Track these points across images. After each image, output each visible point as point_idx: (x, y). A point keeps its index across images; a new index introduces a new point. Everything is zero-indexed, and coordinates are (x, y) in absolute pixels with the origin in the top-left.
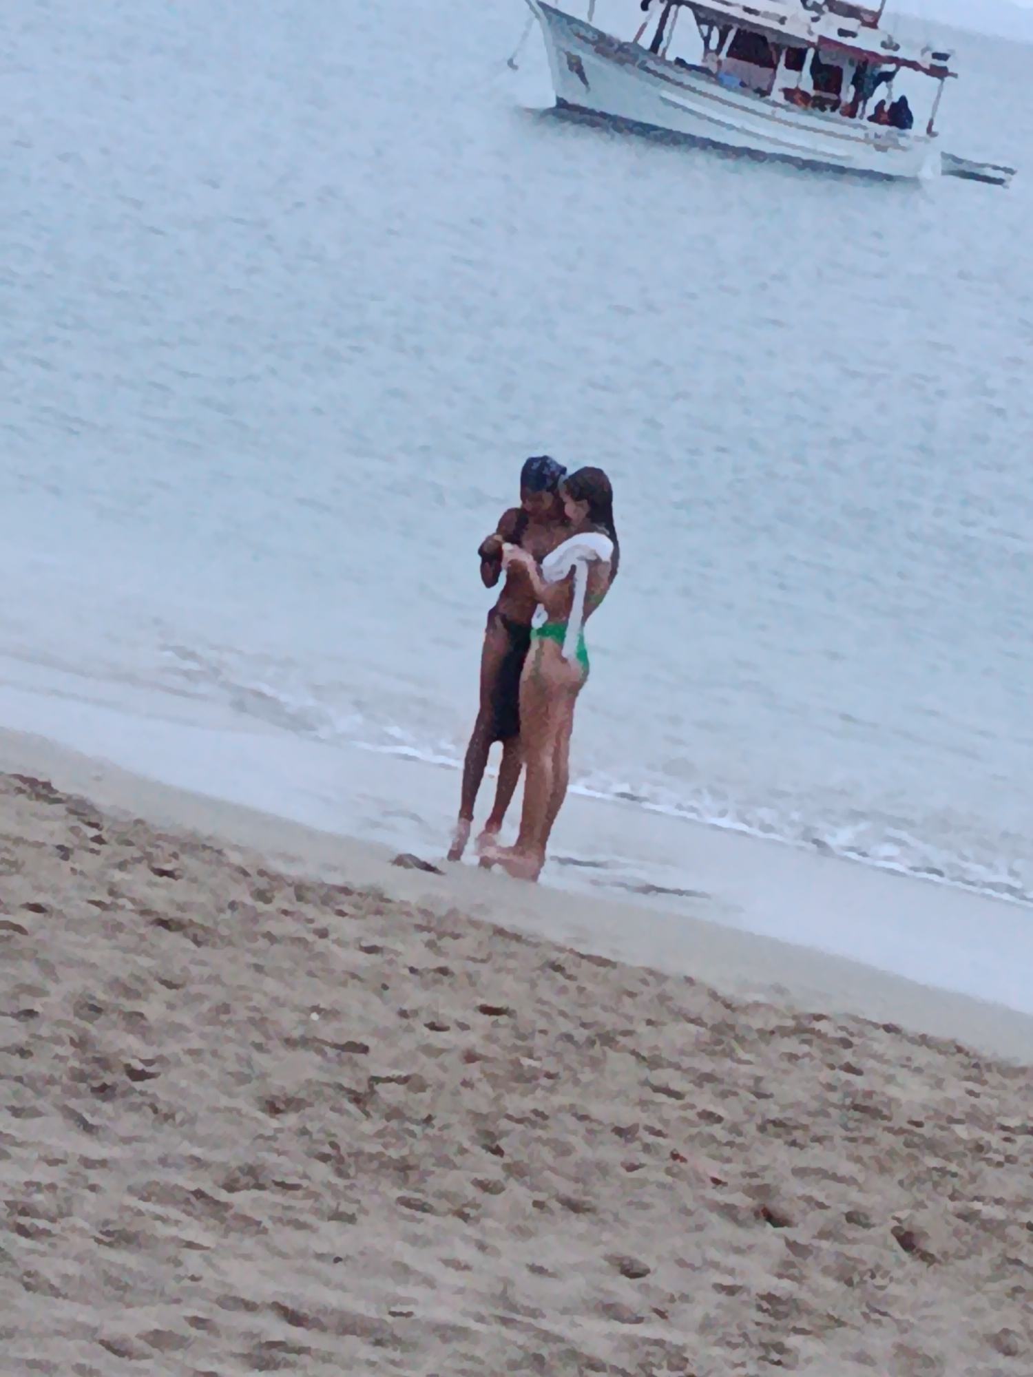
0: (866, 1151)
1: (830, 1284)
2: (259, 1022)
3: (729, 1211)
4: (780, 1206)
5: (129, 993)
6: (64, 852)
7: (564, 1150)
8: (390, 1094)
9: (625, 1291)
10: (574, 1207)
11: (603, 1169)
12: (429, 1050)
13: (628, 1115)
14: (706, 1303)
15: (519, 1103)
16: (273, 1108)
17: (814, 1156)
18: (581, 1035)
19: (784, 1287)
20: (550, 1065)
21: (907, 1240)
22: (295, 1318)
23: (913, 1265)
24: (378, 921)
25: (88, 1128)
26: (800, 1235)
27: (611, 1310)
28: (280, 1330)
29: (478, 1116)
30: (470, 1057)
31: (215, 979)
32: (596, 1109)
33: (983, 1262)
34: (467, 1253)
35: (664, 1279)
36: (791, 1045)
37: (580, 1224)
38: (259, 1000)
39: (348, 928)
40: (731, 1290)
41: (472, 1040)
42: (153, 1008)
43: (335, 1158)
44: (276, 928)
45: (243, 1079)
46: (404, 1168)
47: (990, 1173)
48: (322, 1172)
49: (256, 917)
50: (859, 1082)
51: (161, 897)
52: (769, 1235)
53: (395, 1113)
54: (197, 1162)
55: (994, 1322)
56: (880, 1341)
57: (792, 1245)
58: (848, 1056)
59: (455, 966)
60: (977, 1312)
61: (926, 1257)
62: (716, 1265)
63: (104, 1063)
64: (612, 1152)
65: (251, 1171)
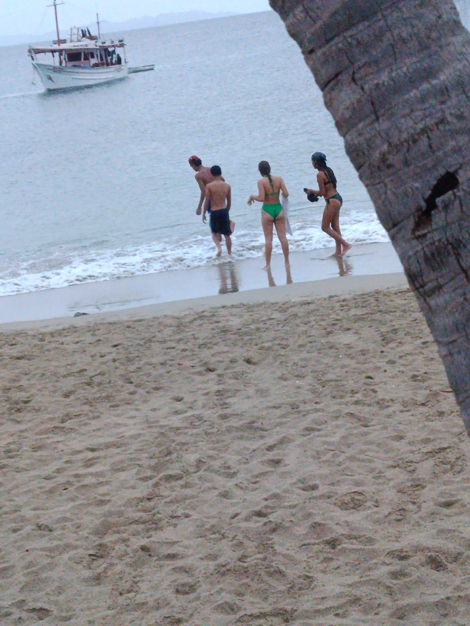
0: (229, 342)
1: (233, 381)
2: (55, 374)
3: (199, 373)
4: (212, 366)
5: (15, 381)
7: (149, 375)
8: (97, 379)
9: (179, 406)
10: (157, 389)
11: (161, 376)
12: (103, 363)
13: (162, 359)
14: (202, 400)
15: (132, 368)
16: (67, 396)
17: (216, 349)
18: (142, 342)
19: (220, 387)
20: (136, 354)
21: (248, 361)
22: (93, 450)
23: (252, 367)
24: (76, 335)
25: (18, 422)
26: (220, 371)
27: (176, 413)
28: (90, 455)
29: (122, 376)
30: (114, 360)
31: (38, 368)
32: (154, 360)
33: (270, 359)
34: (134, 413)
35: (188, 398)
36: (198, 322)
37: (161, 393)
38: (52, 368)
39: (69, 339)
40: (207, 394)
41: (114, 356)
42: (24, 382)
43: (88, 402)
44: (48, 347)
45: (55, 392)
46: (108, 397)
47: (264, 335)
48: (87, 408)
49: (42, 347)
50: (220, 325)
51: (14, 352)
52: (212, 375)
53: (100, 384)
54: (51, 419)
55: (279, 374)
56: (251, 391)
57: (219, 375)
58: (215, 319)
59: (101, 338)
60: (273, 373)
61: (255, 364)
62: (200, 389)
63: (16, 403)
64: (162, 371)
65: (67, 415)
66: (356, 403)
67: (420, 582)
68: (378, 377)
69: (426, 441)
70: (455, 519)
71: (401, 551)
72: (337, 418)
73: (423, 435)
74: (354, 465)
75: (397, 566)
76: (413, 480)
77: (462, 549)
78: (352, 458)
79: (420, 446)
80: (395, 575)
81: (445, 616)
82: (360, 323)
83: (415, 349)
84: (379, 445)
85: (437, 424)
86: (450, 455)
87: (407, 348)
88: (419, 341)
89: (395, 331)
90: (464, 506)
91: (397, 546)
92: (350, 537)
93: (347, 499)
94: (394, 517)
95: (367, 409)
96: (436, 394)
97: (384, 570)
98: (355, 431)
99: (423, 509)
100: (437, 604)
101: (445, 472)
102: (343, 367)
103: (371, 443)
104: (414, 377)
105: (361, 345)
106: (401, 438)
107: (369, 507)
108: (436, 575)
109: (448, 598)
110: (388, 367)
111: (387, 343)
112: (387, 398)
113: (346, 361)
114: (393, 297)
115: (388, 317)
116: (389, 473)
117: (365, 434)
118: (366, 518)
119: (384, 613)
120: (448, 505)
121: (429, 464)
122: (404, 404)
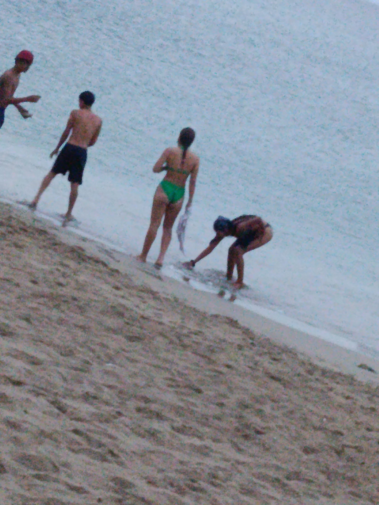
5: (258, 401)
6: (240, 347)
8: (349, 452)
16: (307, 450)
24: (351, 388)
25: (239, 450)
31: (290, 401)
38: (305, 411)
39: (339, 388)
42: (267, 409)
43: (327, 473)
44: (313, 384)
45: (296, 439)
46: (352, 480)
48: (322, 478)
49: (307, 380)
51: (273, 368)
53: (350, 459)
54: (278, 468)
63: (247, 426)
65: (297, 473)
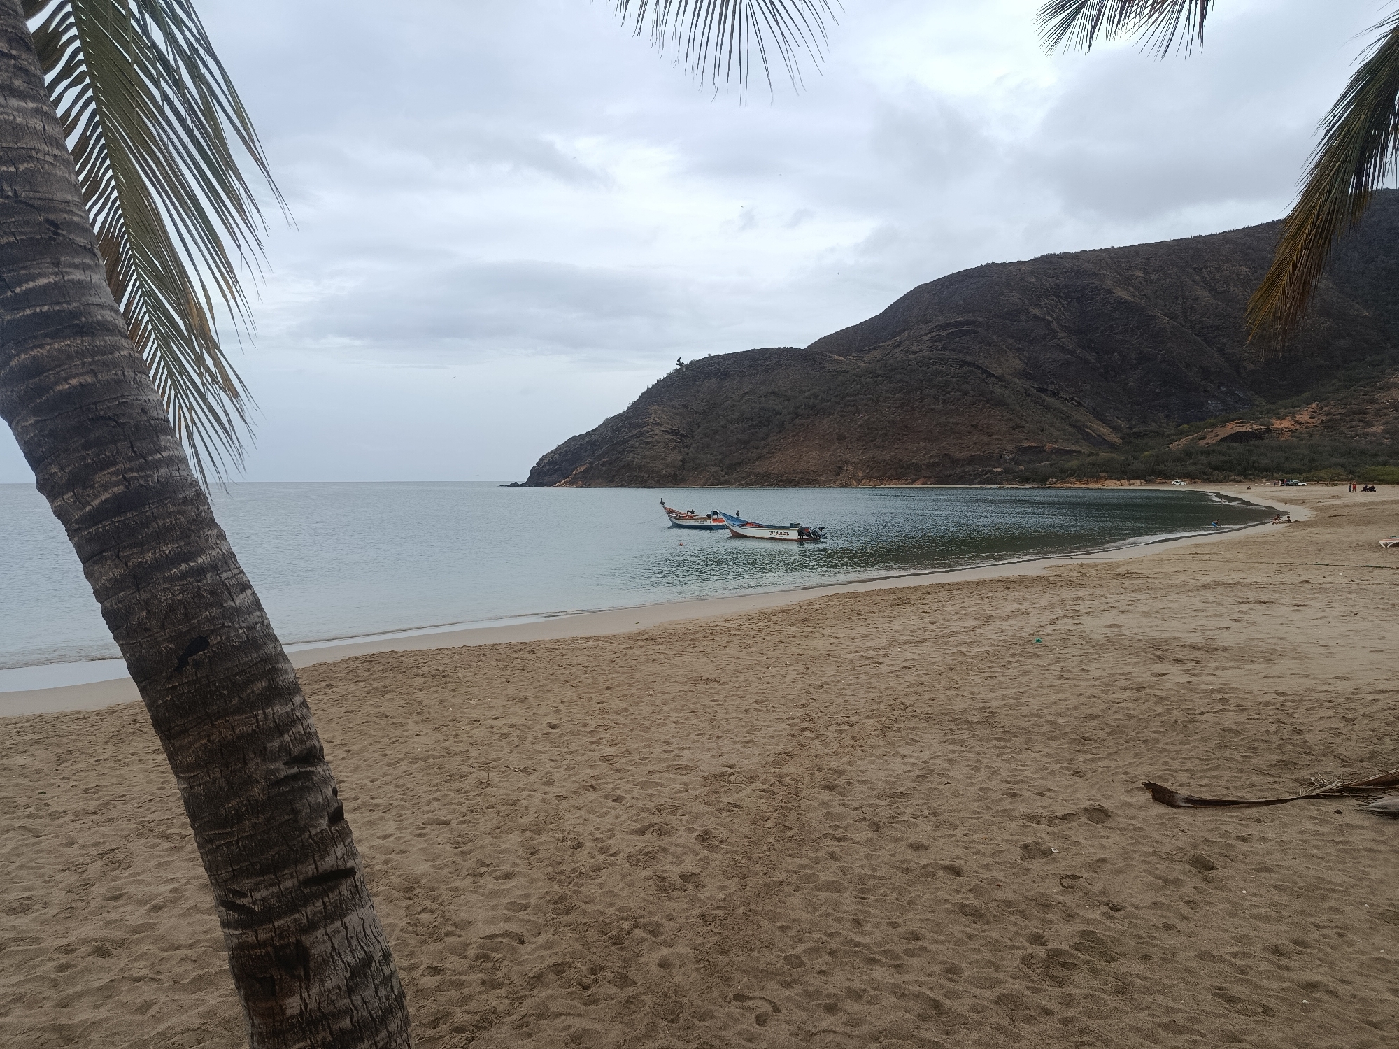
66: (29, 816)
67: (86, 970)
68: (51, 792)
69: (97, 844)
70: (121, 909)
71: (68, 945)
72: (8, 831)
73: (94, 840)
74: (24, 873)
75: (63, 959)
76: (84, 880)
77: (127, 936)
78: (22, 867)
79: (91, 850)
80: (61, 968)
81: (108, 997)
82: (37, 747)
83: (88, 767)
84: (49, 853)
85: (106, 829)
86: (119, 855)
87: (81, 766)
88: (93, 760)
89: (70, 752)
90: (130, 897)
91: (64, 941)
92: (16, 940)
93: (15, 905)
94: (63, 915)
95: (39, 821)
96: (107, 804)
97: (50, 965)
98: (26, 842)
99: (92, 905)
100: (100, 989)
101: (113, 870)
102: (16, 785)
103: (42, 851)
104: (86, 791)
105: (36, 766)
106: (73, 844)
107: (37, 910)
108: (101, 961)
109: (112, 981)
110: (62, 783)
111: (62, 763)
112: (60, 809)
113: (20, 780)
114: (70, 723)
115: (65, 740)
116: (59, 877)
117: (37, 843)
118: (34, 920)
119: (48, 1005)
120: (115, 898)
121: (100, 864)
122: (76, 814)
